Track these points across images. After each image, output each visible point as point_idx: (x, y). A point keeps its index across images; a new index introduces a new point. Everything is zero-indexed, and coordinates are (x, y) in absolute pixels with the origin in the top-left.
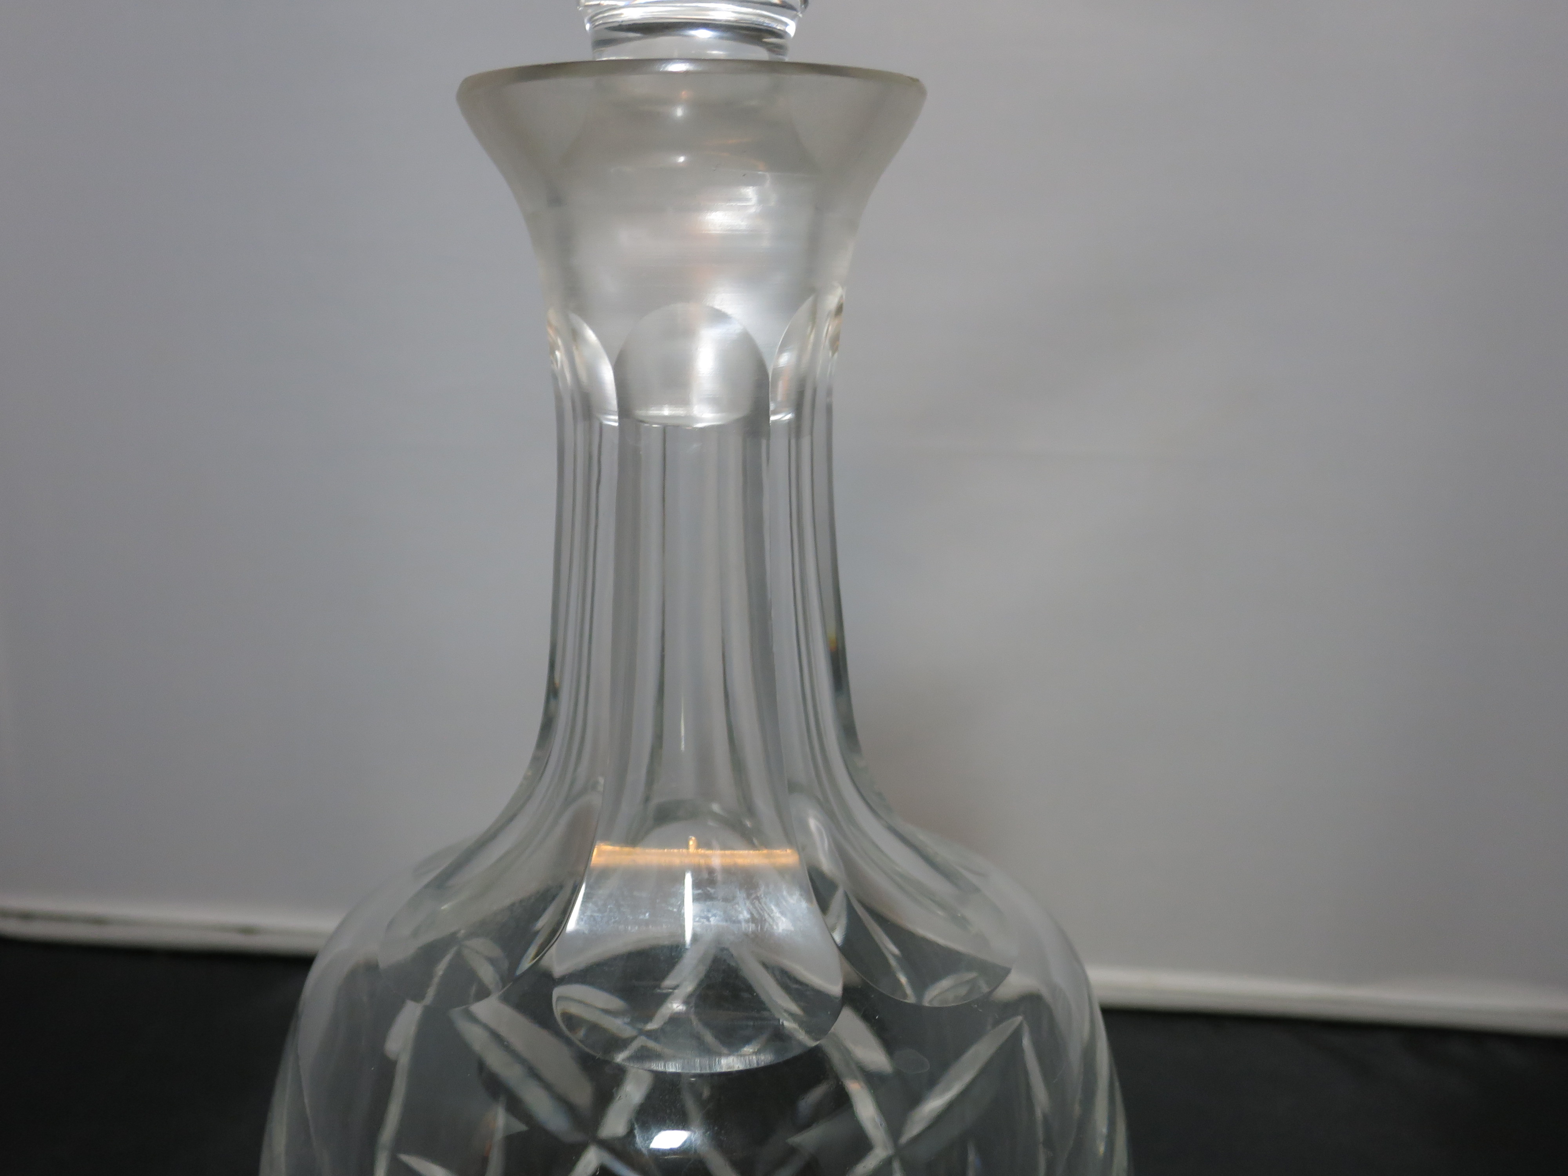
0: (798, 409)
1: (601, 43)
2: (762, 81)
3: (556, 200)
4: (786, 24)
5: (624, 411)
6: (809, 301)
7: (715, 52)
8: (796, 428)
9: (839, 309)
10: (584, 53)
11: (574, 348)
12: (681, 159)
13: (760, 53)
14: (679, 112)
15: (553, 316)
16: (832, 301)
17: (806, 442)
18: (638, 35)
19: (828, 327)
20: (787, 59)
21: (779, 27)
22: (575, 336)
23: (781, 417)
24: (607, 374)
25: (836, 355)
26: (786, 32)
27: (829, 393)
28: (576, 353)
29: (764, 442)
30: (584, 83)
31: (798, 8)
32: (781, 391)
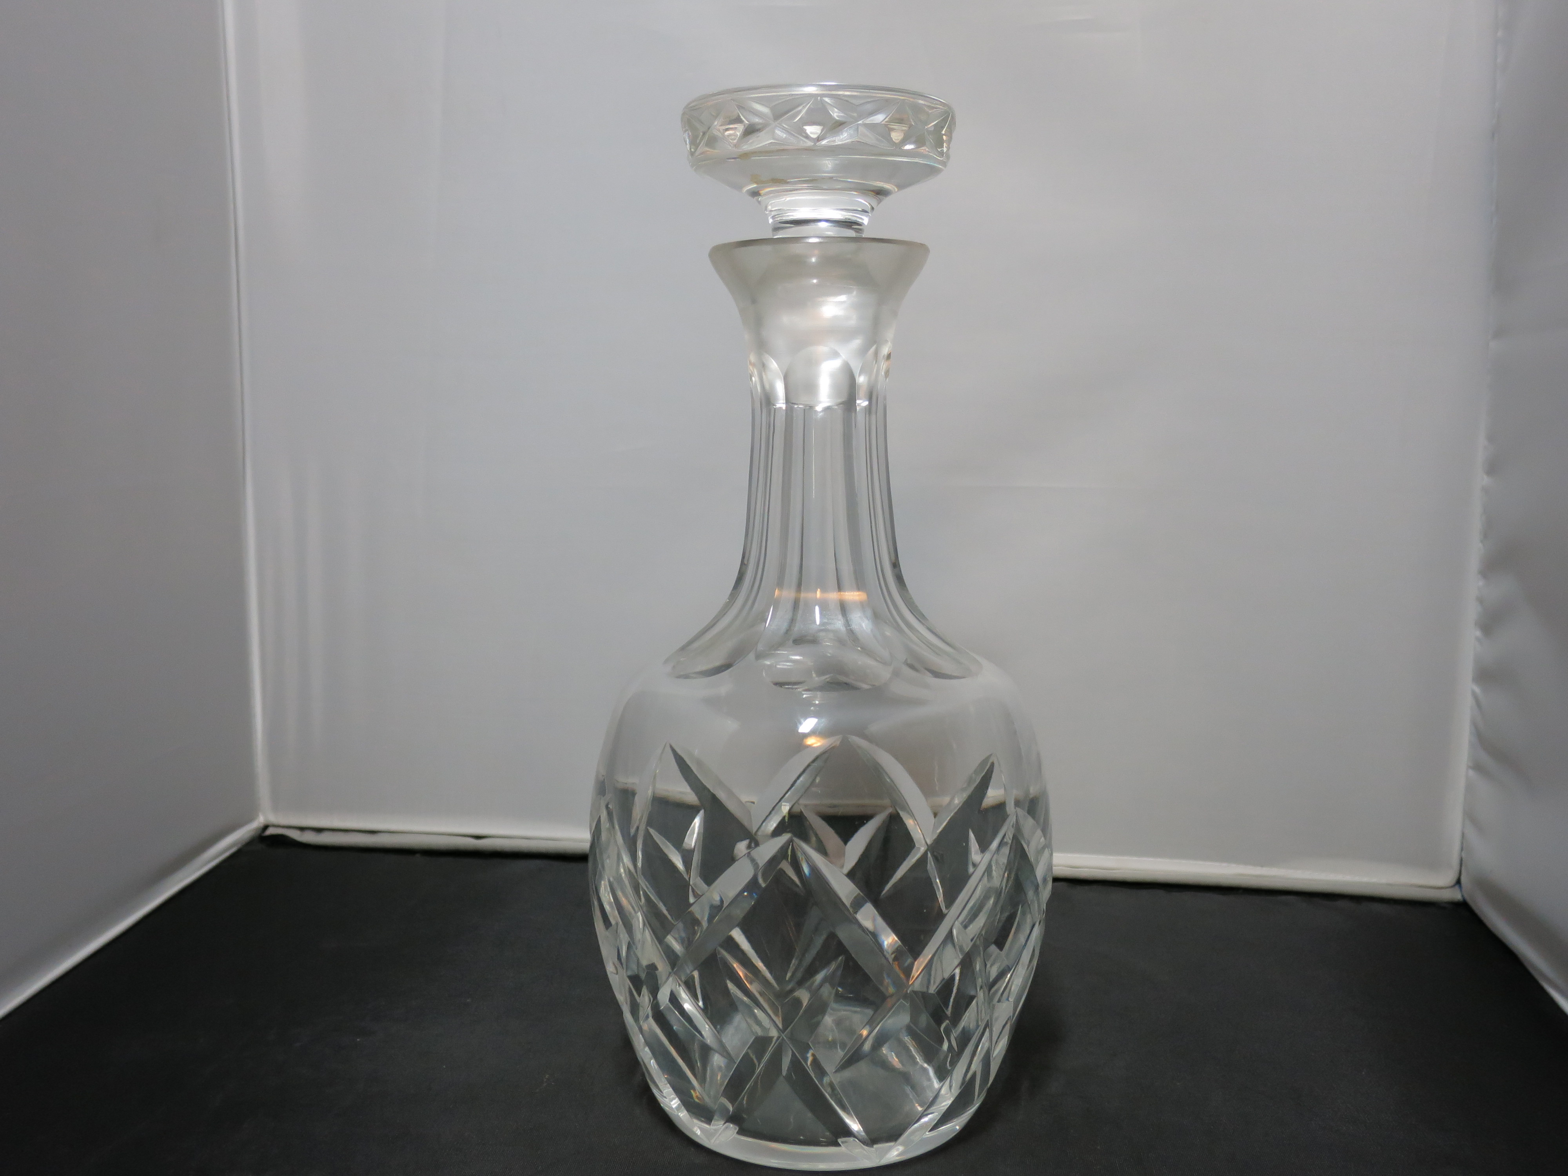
0: (870, 399)
1: (776, 229)
2: (852, 246)
3: (754, 301)
4: (863, 219)
5: (788, 400)
6: (874, 348)
7: (829, 233)
8: (869, 410)
9: (889, 356)
10: (768, 234)
11: (763, 373)
12: (815, 281)
13: (851, 233)
14: (814, 260)
15: (753, 358)
16: (885, 350)
17: (873, 417)
18: (793, 225)
19: (884, 365)
20: (864, 236)
21: (860, 221)
22: (763, 366)
23: (862, 403)
24: (780, 389)
25: (887, 379)
26: (863, 223)
27: (885, 398)
28: (764, 377)
29: (853, 414)
30: (768, 248)
31: (869, 211)
32: (862, 392)
